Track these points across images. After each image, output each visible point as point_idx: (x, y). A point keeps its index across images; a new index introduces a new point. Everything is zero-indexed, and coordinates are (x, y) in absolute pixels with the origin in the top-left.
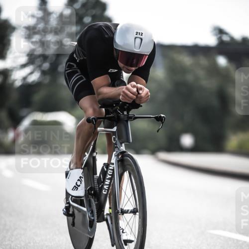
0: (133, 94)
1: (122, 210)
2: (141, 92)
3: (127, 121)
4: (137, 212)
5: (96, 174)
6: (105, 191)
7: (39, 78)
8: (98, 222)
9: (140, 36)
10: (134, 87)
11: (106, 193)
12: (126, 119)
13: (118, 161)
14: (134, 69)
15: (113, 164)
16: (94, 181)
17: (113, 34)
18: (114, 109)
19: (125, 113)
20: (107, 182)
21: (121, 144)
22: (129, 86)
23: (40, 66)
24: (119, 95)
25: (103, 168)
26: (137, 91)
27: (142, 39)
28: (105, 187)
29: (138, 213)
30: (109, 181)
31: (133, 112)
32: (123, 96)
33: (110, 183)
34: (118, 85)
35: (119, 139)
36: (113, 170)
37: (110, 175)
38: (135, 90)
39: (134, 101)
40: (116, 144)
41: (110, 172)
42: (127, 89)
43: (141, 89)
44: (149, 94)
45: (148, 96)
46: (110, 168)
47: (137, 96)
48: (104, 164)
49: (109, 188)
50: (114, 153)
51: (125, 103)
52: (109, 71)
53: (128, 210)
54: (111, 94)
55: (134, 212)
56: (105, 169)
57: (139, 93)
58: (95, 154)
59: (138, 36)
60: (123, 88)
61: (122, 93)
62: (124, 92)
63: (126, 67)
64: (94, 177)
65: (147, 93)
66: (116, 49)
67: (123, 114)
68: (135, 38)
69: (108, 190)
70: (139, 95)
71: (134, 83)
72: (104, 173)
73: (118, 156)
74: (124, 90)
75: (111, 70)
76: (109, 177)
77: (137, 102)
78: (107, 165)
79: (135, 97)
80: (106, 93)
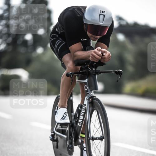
0: (99, 56)
1: (92, 137)
2: (104, 54)
3: (95, 75)
4: (103, 138)
5: (73, 112)
6: (80, 124)
7: (5, 48)
8: (75, 145)
9: (103, 13)
10: (100, 50)
11: (80, 125)
12: (94, 74)
13: (89, 103)
14: (98, 37)
15: (85, 105)
16: (71, 117)
17: (83, 14)
18: (85, 66)
19: (94, 69)
20: (81, 118)
21: (91, 91)
22: (96, 50)
23: (6, 40)
24: (89, 56)
25: (78, 108)
26: (102, 53)
27: (104, 16)
28: (80, 121)
29: (104, 140)
30: (83, 117)
31: (99, 69)
32: (91, 57)
33: (83, 118)
34: (88, 50)
35: (89, 87)
36: (86, 109)
37: (83, 113)
38: (100, 53)
39: (100, 61)
40: (87, 91)
41: (83, 111)
42: (95, 52)
43: (105, 52)
44: (111, 55)
45: (110, 57)
46: (83, 108)
47: (102, 57)
48: (79, 105)
49: (82, 122)
50: (86, 97)
51: (93, 62)
52: (82, 40)
53: (97, 138)
54: (84, 56)
55: (101, 139)
56: (80, 109)
57: (103, 55)
58: (71, 98)
59: (102, 13)
60: (92, 52)
61: (91, 55)
62: (92, 54)
63: (93, 36)
64: (71, 114)
65: (109, 55)
66: (85, 24)
67: (92, 70)
68: (100, 15)
69: (82, 123)
70: (103, 57)
71: (99, 48)
72: (79, 111)
73: (88, 99)
74: (93, 53)
75: (82, 39)
76: (82, 114)
77: (102, 61)
78: (81, 106)
79: (100, 58)
80: (80, 56)
